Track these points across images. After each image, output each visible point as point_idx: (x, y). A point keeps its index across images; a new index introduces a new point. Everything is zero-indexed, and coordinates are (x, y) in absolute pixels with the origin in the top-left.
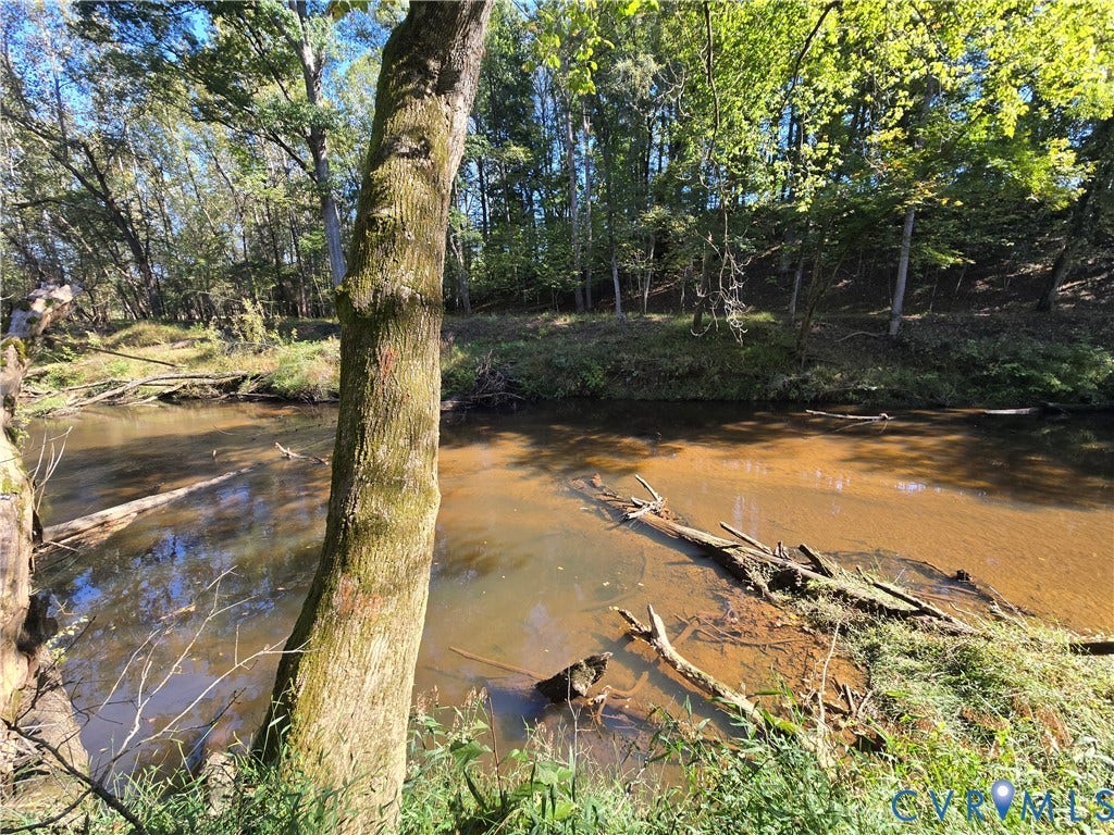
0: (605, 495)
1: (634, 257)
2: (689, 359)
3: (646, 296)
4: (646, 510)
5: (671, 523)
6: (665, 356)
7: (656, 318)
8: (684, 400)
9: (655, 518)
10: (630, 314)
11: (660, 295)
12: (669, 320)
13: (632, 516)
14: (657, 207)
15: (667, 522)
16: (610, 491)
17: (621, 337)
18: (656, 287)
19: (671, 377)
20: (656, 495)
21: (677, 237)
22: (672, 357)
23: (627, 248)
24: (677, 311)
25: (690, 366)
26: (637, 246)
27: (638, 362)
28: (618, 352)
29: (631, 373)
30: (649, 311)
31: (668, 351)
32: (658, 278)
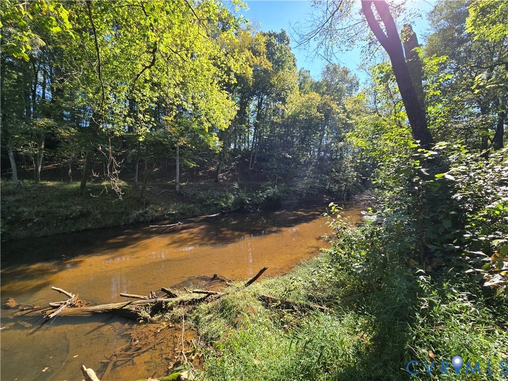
0: (23, 310)
1: (28, 146)
2: (79, 207)
3: (39, 170)
4: (63, 307)
5: (84, 308)
6: (61, 207)
7: (50, 184)
8: (78, 232)
9: (71, 310)
10: (25, 181)
11: (50, 170)
12: (61, 185)
13: (52, 316)
14: (46, 119)
15: (82, 308)
16: (26, 306)
17: (20, 197)
18: (46, 165)
19: (67, 219)
20: (70, 294)
21: (63, 138)
22: (66, 207)
23: (19, 139)
24: (67, 179)
25: (81, 211)
26: (32, 140)
27: (39, 212)
28: (18, 208)
29: (30, 220)
30: (42, 180)
31: (63, 204)
32: (48, 160)
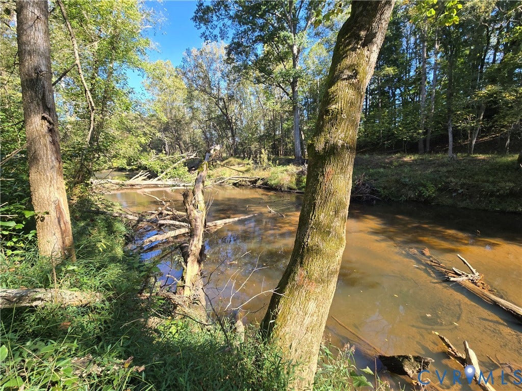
0: (432, 261)
1: (466, 119)
2: (512, 185)
3: (474, 143)
4: (464, 278)
5: (486, 292)
6: (488, 181)
7: (481, 157)
8: (502, 212)
9: (471, 285)
10: (459, 154)
11: (486, 143)
12: (493, 158)
13: (452, 279)
14: (490, 86)
15: (483, 290)
16: (435, 260)
17: (451, 168)
18: (483, 137)
19: (491, 196)
20: (474, 271)
21: (506, 103)
22: (493, 183)
23: (461, 114)
24: (502, 151)
25: (511, 190)
26: (469, 112)
27: (464, 184)
28: (448, 177)
29: (456, 191)
30: (475, 153)
31: (491, 179)
32: (484, 131)
